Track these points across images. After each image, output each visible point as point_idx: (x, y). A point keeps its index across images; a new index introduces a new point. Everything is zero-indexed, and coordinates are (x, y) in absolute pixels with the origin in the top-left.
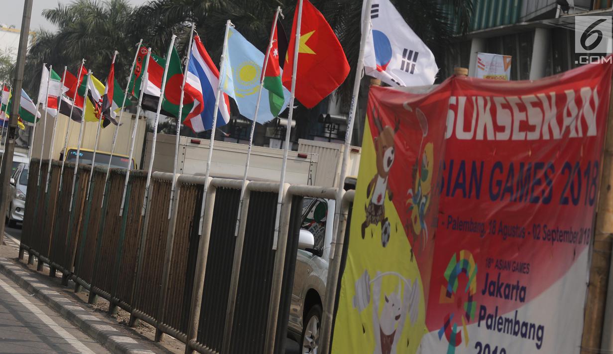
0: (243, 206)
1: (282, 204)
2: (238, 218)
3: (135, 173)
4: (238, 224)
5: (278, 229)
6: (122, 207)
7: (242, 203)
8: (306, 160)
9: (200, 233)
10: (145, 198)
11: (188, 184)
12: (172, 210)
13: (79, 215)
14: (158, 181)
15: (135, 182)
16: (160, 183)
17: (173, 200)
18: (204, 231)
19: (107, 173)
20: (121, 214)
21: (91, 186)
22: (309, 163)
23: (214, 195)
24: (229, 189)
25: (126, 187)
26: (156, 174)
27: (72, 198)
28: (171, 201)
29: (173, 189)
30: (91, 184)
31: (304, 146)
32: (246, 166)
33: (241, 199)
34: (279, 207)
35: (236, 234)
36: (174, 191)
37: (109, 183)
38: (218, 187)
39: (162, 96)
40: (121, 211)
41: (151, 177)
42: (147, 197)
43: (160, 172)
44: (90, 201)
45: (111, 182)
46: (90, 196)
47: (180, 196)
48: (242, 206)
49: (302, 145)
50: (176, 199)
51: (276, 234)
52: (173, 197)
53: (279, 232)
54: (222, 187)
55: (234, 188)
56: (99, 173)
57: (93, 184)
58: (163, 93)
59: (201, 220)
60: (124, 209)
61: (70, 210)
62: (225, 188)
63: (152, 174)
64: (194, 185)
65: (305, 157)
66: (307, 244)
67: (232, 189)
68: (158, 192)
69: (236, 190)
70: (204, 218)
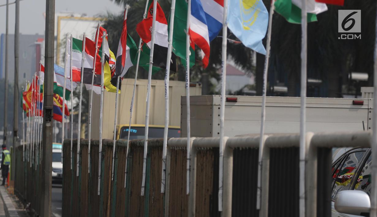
0: (263, 169)
1: (306, 161)
2: (259, 185)
3: (152, 142)
4: (259, 193)
5: (304, 196)
6: (143, 184)
7: (262, 165)
8: (363, 107)
9: (220, 209)
10: (163, 171)
11: (204, 148)
12: (190, 183)
13: (108, 198)
14: (174, 150)
15: (153, 153)
16: (177, 151)
17: (190, 170)
18: (225, 206)
19: (127, 147)
20: (142, 194)
21: (115, 164)
22: (367, 111)
23: (231, 159)
24: (246, 148)
25: (145, 161)
26: (172, 140)
27: (99, 180)
28: (188, 172)
29: (188, 157)
30: (115, 162)
31: (367, 94)
32: (262, 116)
33: (260, 160)
34: (302, 165)
35: (258, 207)
36: (190, 159)
37: (130, 158)
38: (235, 148)
39: (171, 46)
40: (143, 190)
41: (168, 145)
42: (165, 170)
43: (176, 138)
44: (116, 181)
45: (131, 156)
46: (116, 176)
47: (197, 164)
48: (261, 169)
49: (365, 93)
50: (193, 169)
51: (302, 203)
52: (190, 166)
53: (306, 199)
54: (239, 148)
55: (252, 148)
56: (121, 148)
57: (117, 161)
58: (171, 42)
59: (220, 192)
60: (145, 187)
61: (99, 194)
62: (242, 149)
63: (168, 143)
64: (210, 149)
65: (361, 103)
66: (362, 208)
67: (250, 149)
68: (176, 163)
69: (254, 149)
70: (223, 189)
